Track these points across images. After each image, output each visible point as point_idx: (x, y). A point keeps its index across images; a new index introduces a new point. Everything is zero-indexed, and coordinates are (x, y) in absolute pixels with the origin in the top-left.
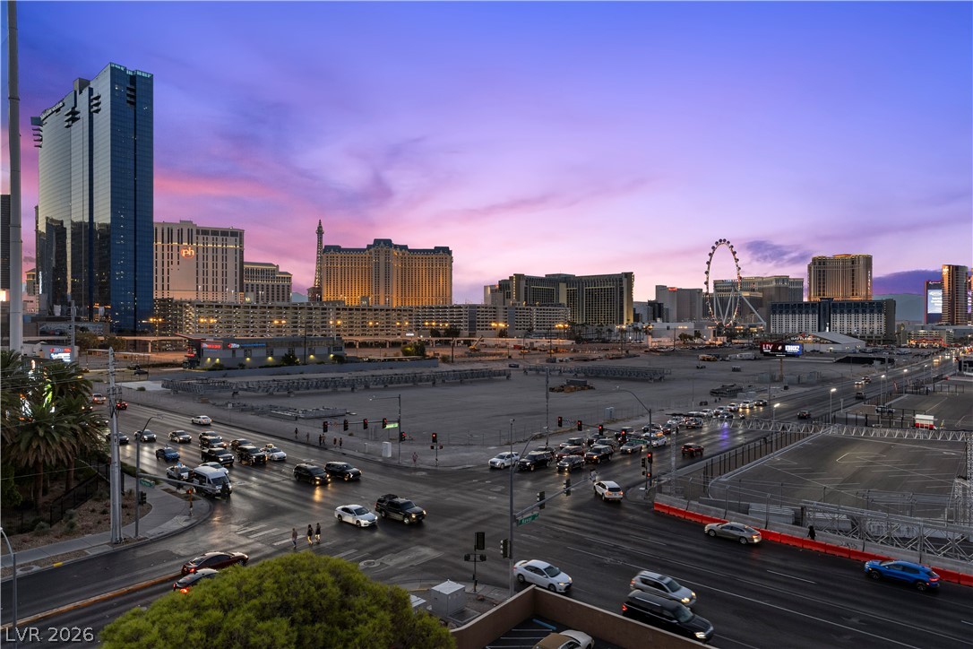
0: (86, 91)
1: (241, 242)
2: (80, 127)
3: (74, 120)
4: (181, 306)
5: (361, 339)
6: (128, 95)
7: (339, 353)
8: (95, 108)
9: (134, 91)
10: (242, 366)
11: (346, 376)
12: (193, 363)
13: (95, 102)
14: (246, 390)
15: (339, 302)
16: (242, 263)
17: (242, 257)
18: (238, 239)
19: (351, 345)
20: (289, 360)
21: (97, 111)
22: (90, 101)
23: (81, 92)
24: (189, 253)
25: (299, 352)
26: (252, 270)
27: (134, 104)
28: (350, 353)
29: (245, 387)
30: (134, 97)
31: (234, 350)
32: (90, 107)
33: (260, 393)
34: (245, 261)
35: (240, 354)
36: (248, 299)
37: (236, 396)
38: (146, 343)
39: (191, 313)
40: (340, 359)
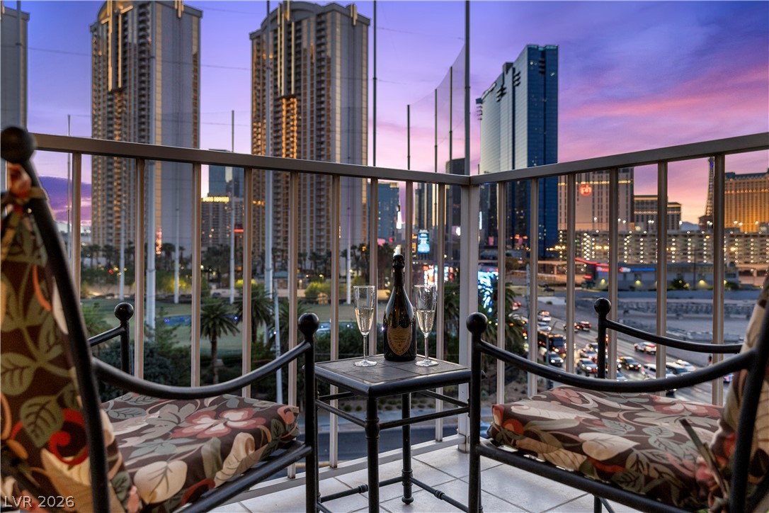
0: (510, 71)
1: (632, 177)
2: (507, 99)
3: (502, 95)
4: (580, 235)
5: (760, 267)
6: (541, 67)
7: (732, 280)
8: (517, 83)
9: (544, 62)
10: (633, 288)
11: (740, 303)
12: (589, 284)
13: (517, 78)
14: (636, 310)
15: (733, 229)
16: (633, 196)
17: (632, 191)
18: (629, 174)
19: (747, 273)
20: (677, 285)
21: (518, 85)
22: (514, 77)
23: (507, 72)
24: (587, 190)
25: (688, 277)
26: (643, 202)
27: (543, 73)
28: (745, 281)
29: (635, 307)
30: (544, 67)
31: (625, 274)
32: (514, 82)
33: (649, 314)
34: (635, 194)
35: (630, 278)
36: (638, 228)
37: (627, 314)
38: (552, 267)
39: (587, 241)
40: (734, 287)
